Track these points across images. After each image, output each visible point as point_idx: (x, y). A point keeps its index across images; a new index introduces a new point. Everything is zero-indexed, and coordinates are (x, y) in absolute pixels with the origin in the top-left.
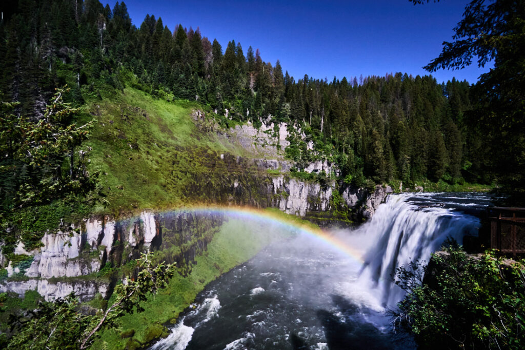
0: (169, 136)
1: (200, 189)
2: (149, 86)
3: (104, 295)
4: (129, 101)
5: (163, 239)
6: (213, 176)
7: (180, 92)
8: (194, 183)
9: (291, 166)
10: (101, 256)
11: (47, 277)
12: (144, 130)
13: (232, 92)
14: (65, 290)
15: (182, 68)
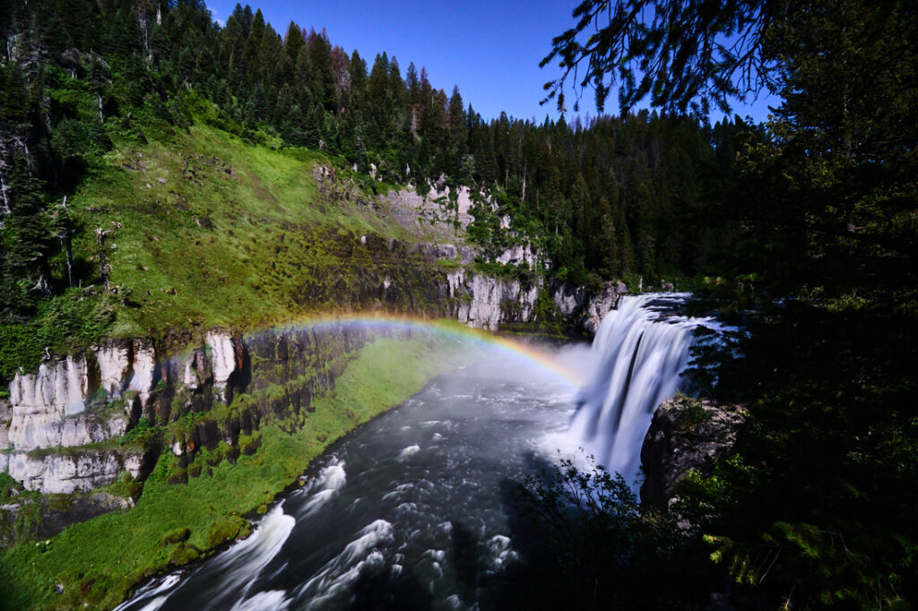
0: (270, 205)
1: (323, 292)
2: (239, 123)
3: (135, 474)
4: (199, 147)
5: (253, 374)
6: (348, 271)
7: (292, 134)
8: (314, 282)
9: (475, 254)
10: (129, 409)
11: (25, 449)
12: (225, 196)
13: (383, 137)
14: (61, 470)
15: (297, 96)
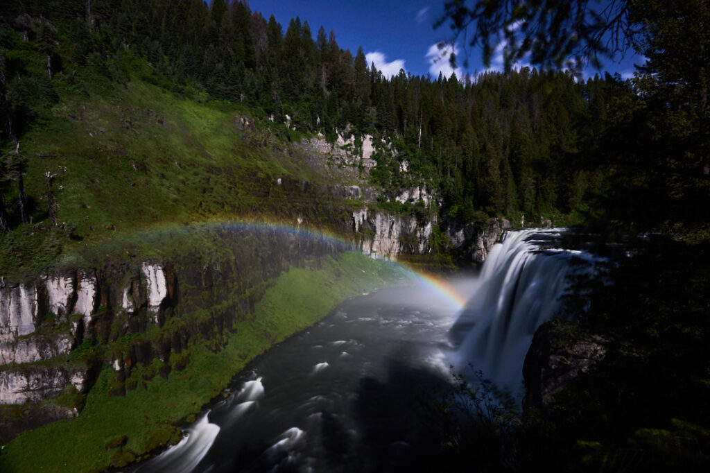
0: (197, 151)
1: (244, 228)
2: (169, 79)
3: (79, 387)
4: (136, 101)
6: (265, 209)
7: (217, 89)
8: (236, 219)
9: (377, 194)
10: (74, 330)
12: (158, 143)
13: (297, 91)
14: (14, 384)
15: (221, 55)
